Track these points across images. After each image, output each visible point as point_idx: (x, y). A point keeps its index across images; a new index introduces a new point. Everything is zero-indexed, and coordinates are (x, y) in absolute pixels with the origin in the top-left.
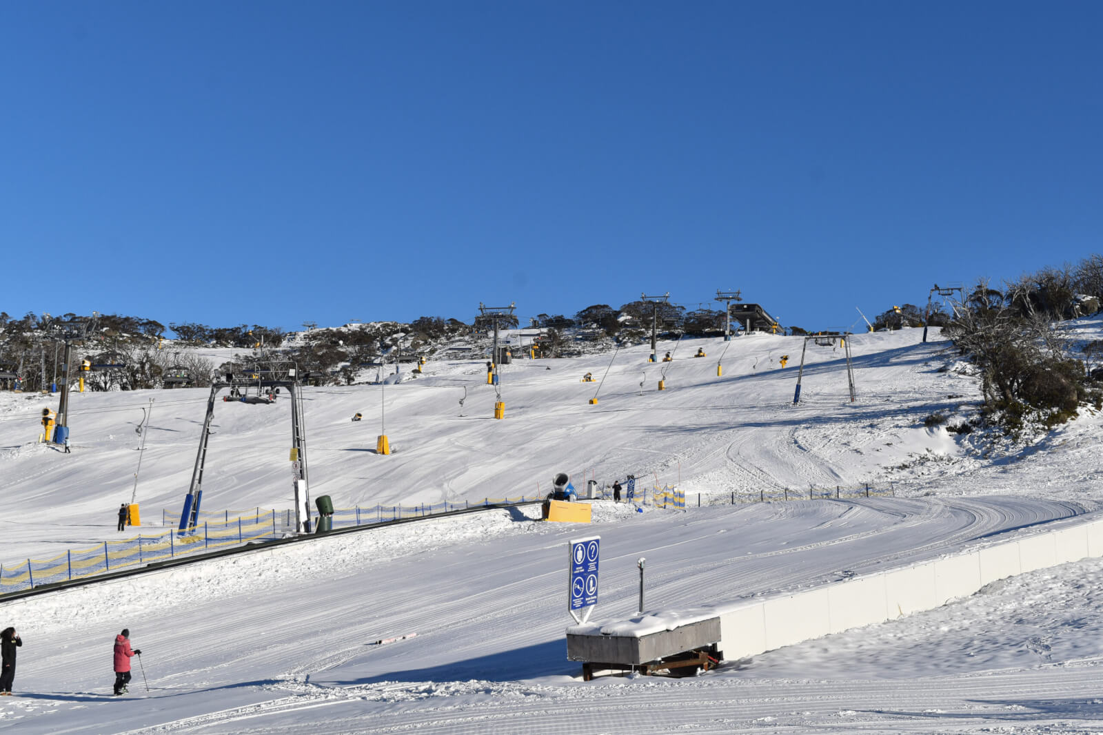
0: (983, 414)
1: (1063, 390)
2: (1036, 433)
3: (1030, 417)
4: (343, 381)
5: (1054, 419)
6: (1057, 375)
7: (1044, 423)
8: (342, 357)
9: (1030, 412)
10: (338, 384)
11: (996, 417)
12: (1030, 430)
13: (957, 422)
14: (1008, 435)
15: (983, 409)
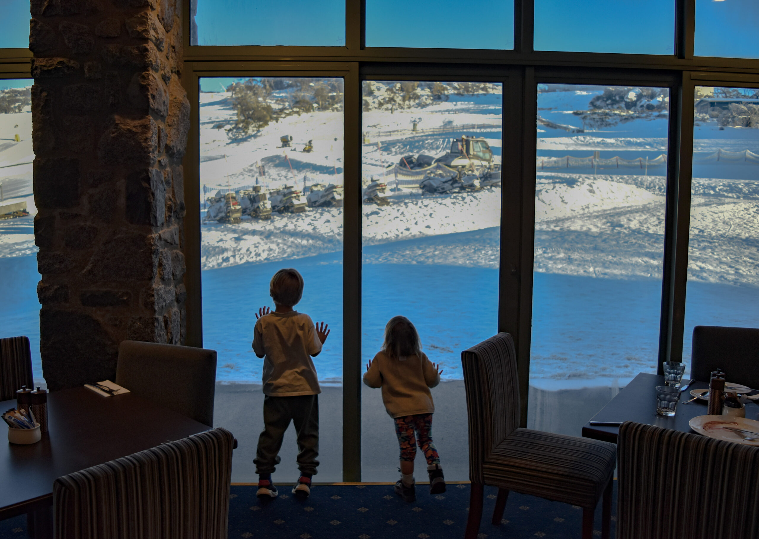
0: (236, 124)
1: (265, 116)
2: (253, 131)
3: (253, 126)
4: (17, 110)
5: (260, 126)
6: (262, 111)
7: (257, 128)
8: (18, 101)
9: (252, 124)
10: (16, 112)
11: (241, 126)
12: (251, 130)
13: (228, 127)
14: (244, 132)
15: (237, 123)
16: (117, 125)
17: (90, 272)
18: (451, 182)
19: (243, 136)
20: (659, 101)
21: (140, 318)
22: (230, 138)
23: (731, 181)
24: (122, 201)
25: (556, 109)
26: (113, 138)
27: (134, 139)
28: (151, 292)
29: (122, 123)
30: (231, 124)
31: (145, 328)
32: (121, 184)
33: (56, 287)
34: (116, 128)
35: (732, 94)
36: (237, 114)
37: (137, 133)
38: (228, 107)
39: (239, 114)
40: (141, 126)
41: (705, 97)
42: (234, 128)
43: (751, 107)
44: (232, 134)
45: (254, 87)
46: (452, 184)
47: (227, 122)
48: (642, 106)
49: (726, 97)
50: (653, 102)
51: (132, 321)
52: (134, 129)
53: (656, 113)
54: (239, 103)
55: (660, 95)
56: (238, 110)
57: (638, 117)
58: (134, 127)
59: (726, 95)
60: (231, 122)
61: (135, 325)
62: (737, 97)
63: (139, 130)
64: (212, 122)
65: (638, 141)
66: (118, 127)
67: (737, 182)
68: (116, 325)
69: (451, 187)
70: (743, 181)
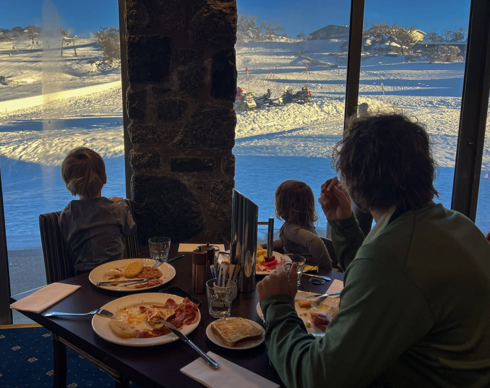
0: (104, 61)
2: (116, 66)
3: (115, 62)
11: (107, 61)
12: (114, 65)
13: (98, 62)
14: (109, 66)
15: (104, 59)
16: (209, 5)
17: (181, 142)
18: (263, 100)
19: (109, 69)
20: (387, 45)
21: (222, 181)
22: (100, 70)
23: (443, 98)
24: (208, 78)
25: (317, 51)
26: (206, 17)
27: (224, 20)
28: (232, 159)
29: (213, 5)
30: (100, 61)
31: (226, 190)
32: (208, 63)
33: (149, 155)
34: (208, 9)
35: (437, 39)
36: (104, 54)
37: (227, 14)
38: (96, 49)
39: (105, 53)
40: (229, 8)
41: (418, 42)
42: (102, 63)
43: (451, 48)
44: (101, 67)
45: (114, 34)
46: (264, 101)
47: (97, 59)
48: (375, 49)
49: (434, 41)
50: (382, 46)
51: (215, 184)
52: (224, 10)
53: (384, 54)
54: (105, 46)
55: (387, 41)
56: (104, 50)
57: (372, 56)
58: (224, 8)
59: (433, 40)
60: (100, 59)
61: (218, 187)
62: (441, 41)
63: (228, 11)
64: (86, 59)
65: (375, 73)
66: (210, 8)
67: (447, 98)
68: (200, 188)
69: (263, 103)
70: (451, 97)
